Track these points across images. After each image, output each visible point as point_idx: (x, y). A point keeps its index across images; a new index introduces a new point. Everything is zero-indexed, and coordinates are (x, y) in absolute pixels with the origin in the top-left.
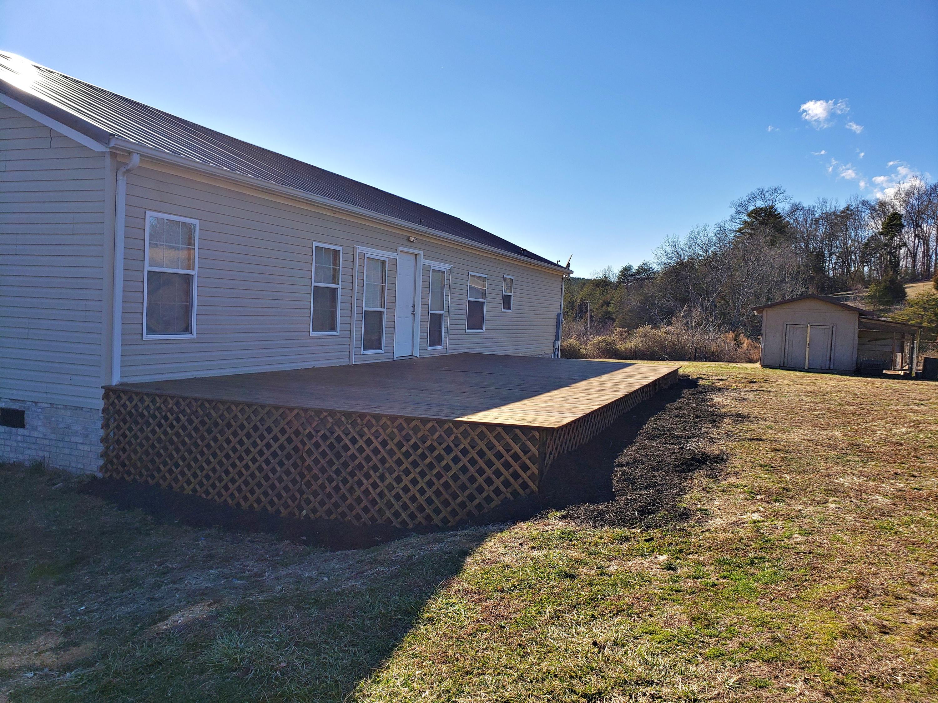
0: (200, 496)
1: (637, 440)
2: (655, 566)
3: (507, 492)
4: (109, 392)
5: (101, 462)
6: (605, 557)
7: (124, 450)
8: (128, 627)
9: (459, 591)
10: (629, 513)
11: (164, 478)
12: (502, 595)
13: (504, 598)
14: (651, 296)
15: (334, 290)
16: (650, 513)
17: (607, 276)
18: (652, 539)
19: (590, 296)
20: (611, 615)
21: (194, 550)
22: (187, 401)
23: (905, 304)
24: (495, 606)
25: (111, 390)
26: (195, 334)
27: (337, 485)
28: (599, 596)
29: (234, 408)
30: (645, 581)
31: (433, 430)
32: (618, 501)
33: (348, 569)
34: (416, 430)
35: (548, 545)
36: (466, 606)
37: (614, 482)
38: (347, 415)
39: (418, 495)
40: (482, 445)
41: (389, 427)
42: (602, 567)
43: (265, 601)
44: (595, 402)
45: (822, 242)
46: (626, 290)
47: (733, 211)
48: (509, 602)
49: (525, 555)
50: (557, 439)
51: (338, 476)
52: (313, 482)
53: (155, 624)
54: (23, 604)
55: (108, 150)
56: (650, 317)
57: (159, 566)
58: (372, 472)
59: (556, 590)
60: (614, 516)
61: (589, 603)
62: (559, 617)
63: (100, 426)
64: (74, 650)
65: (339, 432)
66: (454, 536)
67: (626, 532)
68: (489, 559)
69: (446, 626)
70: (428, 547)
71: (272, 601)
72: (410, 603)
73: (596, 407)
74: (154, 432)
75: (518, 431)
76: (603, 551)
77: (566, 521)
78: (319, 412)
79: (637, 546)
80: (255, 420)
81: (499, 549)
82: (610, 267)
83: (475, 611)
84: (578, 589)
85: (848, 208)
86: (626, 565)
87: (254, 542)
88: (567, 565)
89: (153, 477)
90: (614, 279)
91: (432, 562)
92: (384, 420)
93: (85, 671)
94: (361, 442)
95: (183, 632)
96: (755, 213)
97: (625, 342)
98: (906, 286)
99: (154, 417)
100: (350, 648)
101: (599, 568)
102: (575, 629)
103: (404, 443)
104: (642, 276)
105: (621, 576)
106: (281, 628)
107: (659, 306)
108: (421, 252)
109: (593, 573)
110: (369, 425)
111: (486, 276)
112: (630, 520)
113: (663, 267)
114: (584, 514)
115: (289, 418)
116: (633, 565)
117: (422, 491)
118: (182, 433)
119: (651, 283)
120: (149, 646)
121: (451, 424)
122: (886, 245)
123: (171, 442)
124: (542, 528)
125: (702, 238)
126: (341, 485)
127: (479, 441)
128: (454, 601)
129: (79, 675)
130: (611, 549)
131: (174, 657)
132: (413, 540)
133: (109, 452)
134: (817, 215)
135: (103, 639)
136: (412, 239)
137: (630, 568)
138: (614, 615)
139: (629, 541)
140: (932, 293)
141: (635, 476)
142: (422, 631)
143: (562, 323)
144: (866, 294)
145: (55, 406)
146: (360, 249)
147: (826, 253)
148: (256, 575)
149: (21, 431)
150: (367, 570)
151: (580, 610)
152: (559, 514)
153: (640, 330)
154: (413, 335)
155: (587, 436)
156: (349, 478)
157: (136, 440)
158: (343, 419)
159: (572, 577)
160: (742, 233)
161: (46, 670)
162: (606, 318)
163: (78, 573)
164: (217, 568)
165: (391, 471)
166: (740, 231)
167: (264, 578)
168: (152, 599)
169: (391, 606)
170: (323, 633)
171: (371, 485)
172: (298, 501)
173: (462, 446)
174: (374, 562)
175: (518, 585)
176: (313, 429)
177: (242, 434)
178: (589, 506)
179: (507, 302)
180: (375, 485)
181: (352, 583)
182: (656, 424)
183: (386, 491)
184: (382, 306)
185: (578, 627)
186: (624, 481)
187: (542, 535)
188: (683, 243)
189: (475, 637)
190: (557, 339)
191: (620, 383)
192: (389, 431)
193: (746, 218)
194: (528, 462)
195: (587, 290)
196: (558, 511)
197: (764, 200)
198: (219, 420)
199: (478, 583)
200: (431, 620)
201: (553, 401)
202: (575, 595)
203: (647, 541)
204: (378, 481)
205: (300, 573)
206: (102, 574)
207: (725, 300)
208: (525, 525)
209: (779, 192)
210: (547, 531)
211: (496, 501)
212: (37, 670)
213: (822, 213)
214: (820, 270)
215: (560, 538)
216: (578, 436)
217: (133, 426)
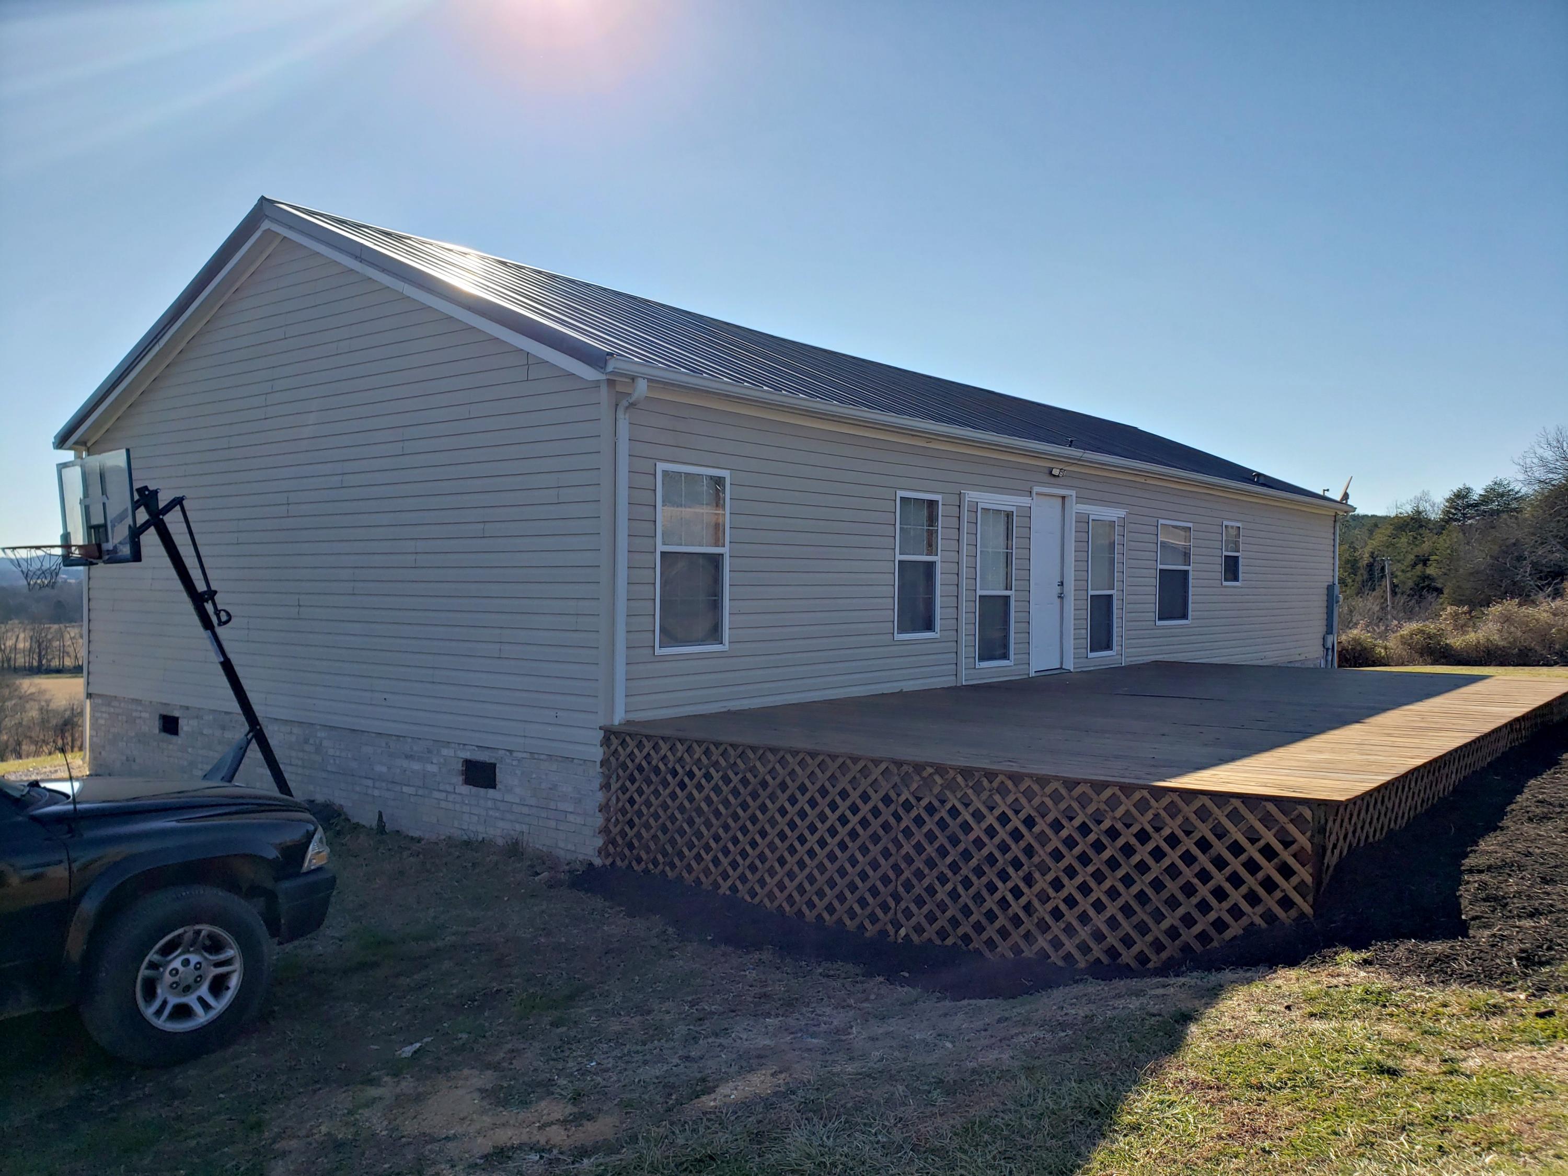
0: (743, 898)
1: (1506, 822)
2: (1561, 1065)
3: (1255, 914)
4: (610, 734)
5: (599, 842)
6: (1455, 1042)
7: (631, 823)
8: (658, 1097)
9: (1181, 1081)
10: (1498, 961)
11: (689, 869)
12: (1260, 1096)
13: (1265, 1100)
14: (1514, 544)
15: (930, 566)
16: (1542, 964)
17: (1421, 509)
18: (1551, 1013)
19: (1388, 547)
20: (1477, 1149)
21: (740, 985)
22: (722, 748)
24: (1249, 1113)
25: (614, 733)
26: (727, 643)
27: (955, 889)
28: (1450, 1113)
29: (789, 757)
30: (1543, 1092)
31: (1113, 803)
32: (1474, 937)
33: (986, 1030)
34: (1083, 801)
35: (1341, 1012)
36: (1195, 1109)
37: (1464, 903)
38: (966, 772)
39: (1092, 912)
40: (1204, 830)
41: (1037, 795)
42: (1452, 1060)
43: (860, 1074)
44: (1416, 752)
46: (1461, 535)
48: (1273, 1108)
49: (1298, 1026)
50: (1346, 820)
51: (955, 874)
52: (915, 881)
53: (698, 1097)
54: (513, 1051)
55: (604, 377)
56: (1514, 583)
57: (691, 1007)
58: (1011, 870)
59: (1363, 1095)
60: (1468, 965)
61: (1432, 1125)
62: (1373, 1144)
63: (598, 786)
64: (589, 1126)
65: (953, 801)
66: (1164, 986)
67: (1496, 996)
68: (1230, 1031)
69: (1163, 1141)
70: (1120, 1003)
71: (869, 1076)
72: (1097, 1096)
73: (1420, 762)
74: (673, 796)
75: (1271, 807)
76: (1450, 1030)
77: (1373, 969)
78: (919, 768)
79: (1520, 1023)
80: (822, 778)
81: (1248, 1013)
82: (1425, 493)
83: (1213, 1118)
84: (1407, 1096)
86: (1501, 1058)
87: (828, 976)
88: (1381, 1051)
89: (673, 866)
90: (1435, 514)
91: (1128, 1028)
92: (1027, 783)
93: (608, 1159)
94: (991, 819)
95: (740, 1114)
97: (1465, 633)
99: (675, 773)
100: (1002, 1162)
101: (1446, 1061)
102: (1408, 1170)
103: (1064, 822)
104: (1494, 506)
105: (1492, 1079)
106: (888, 1120)
107: (1532, 563)
108: (1073, 493)
109: (1433, 1068)
110: (1003, 791)
111: (1190, 525)
112: (1501, 974)
113: (1537, 488)
114: (1407, 959)
115: (873, 777)
116: (1515, 1060)
117: (1099, 906)
118: (715, 798)
119: (1513, 520)
120: (694, 1131)
121: (1145, 793)
123: (699, 811)
124: (1326, 980)
126: (960, 889)
127: (1198, 823)
128: (1173, 1097)
129: (601, 1164)
130: (1466, 1026)
131: (731, 1151)
132: (1090, 990)
133: (611, 827)
135: (626, 1113)
136: (1055, 472)
137: (1509, 1065)
138: (1483, 1150)
139: (1502, 1013)
141: (1506, 893)
142: (1122, 1145)
143: (1337, 602)
145: (536, 756)
146: (971, 495)
148: (837, 1031)
149: (491, 792)
150: (1017, 1035)
151: (1414, 1135)
152: (1356, 957)
153: (1496, 609)
154: (1061, 632)
155: (1403, 814)
156: (974, 879)
157: (648, 808)
158: (960, 779)
159: (1393, 1073)
161: (555, 1151)
162: (1423, 588)
163: (581, 1011)
164: (777, 1016)
165: (1044, 869)
167: (851, 1037)
168: (687, 1058)
169: (1064, 1099)
170: (956, 1134)
171: (1011, 891)
172: (892, 911)
173: (1167, 832)
174: (1025, 1022)
175: (1289, 1079)
176: (913, 794)
177: (803, 800)
178: (1415, 945)
179: (1232, 568)
180: (1017, 893)
181: (992, 1055)
182: (1544, 793)
183: (1036, 903)
184: (1008, 587)
185: (1413, 1165)
186: (1485, 900)
187: (1327, 994)
189: (1218, 1165)
190: (1329, 630)
191: (1465, 715)
192: (1036, 801)
194: (1292, 862)
195: (1380, 537)
196: (1354, 950)
198: (768, 778)
199: (1213, 1070)
200: (1135, 1127)
201: (1333, 751)
202: (1402, 1107)
203: (1541, 1015)
204: (1022, 885)
205: (907, 1032)
206: (613, 1015)
208: (1293, 973)
210: (1336, 986)
211: (1235, 929)
212: (543, 1151)
215: (1362, 1000)
216: (1385, 815)
217: (645, 787)
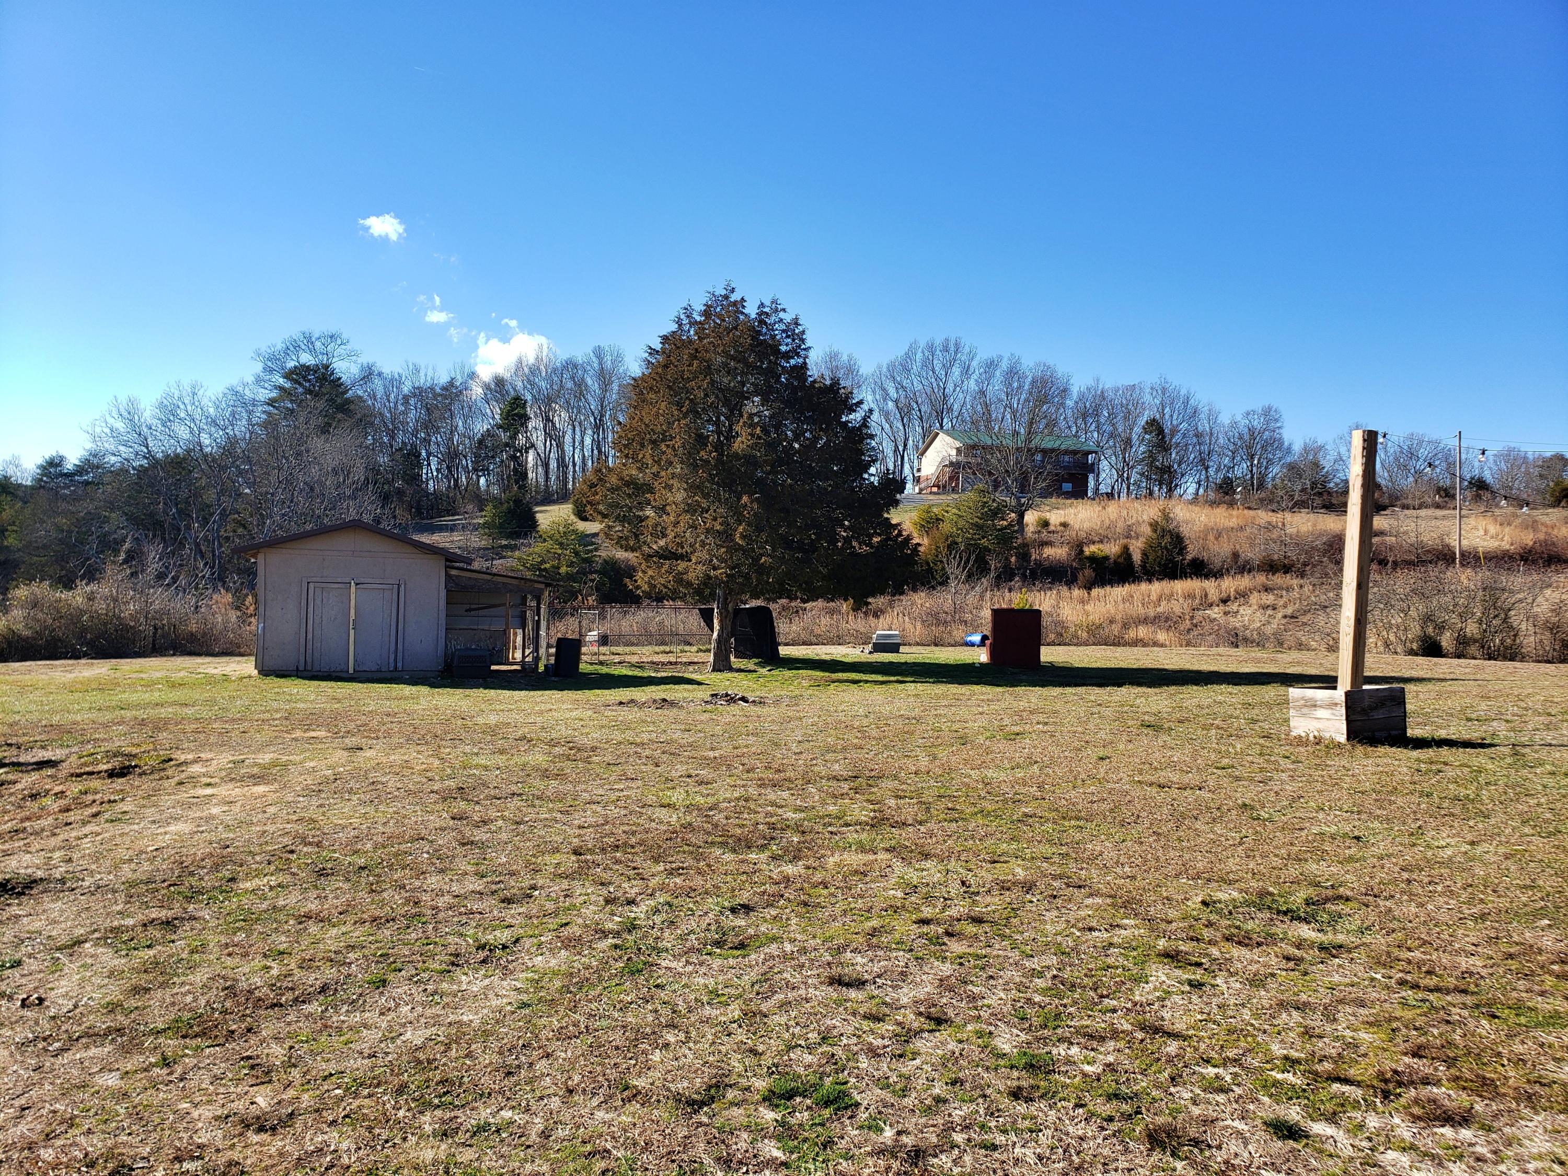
23: (535, 537)
45: (415, 433)
47: (258, 367)
85: (451, 383)
96: (297, 374)
98: (537, 509)
122: (507, 445)
125: (189, 408)
134: (406, 390)
140: (570, 522)
144: (481, 521)
147: (424, 453)
160: (274, 407)
166: (271, 402)
188: (148, 413)
193: (281, 381)
197: (312, 351)
207: (245, 527)
209: (339, 342)
213: (414, 388)
214: (414, 479)
